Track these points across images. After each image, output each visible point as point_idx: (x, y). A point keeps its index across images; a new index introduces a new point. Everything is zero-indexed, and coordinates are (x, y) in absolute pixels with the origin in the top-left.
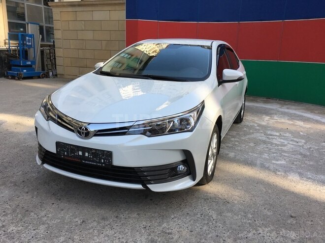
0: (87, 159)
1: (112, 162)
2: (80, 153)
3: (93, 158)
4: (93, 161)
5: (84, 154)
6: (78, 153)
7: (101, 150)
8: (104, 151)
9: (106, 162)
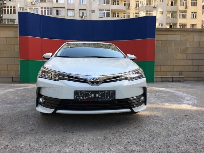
0: (98, 98)
1: (115, 97)
2: (93, 95)
3: (102, 97)
4: (102, 99)
5: (95, 95)
6: (91, 96)
7: (108, 91)
8: (109, 91)
9: (111, 98)
